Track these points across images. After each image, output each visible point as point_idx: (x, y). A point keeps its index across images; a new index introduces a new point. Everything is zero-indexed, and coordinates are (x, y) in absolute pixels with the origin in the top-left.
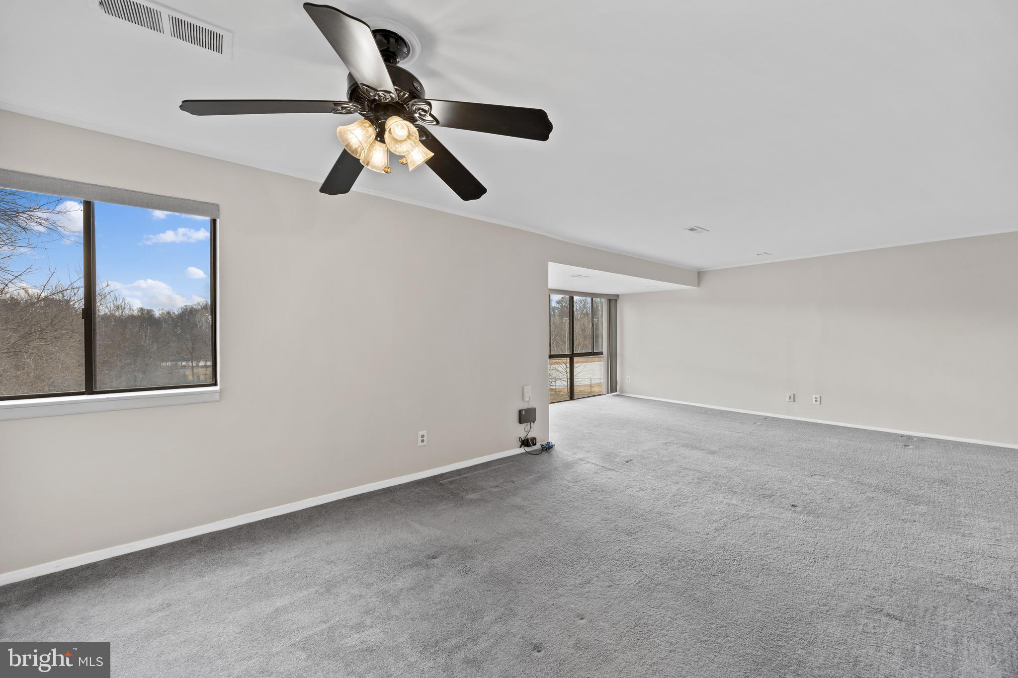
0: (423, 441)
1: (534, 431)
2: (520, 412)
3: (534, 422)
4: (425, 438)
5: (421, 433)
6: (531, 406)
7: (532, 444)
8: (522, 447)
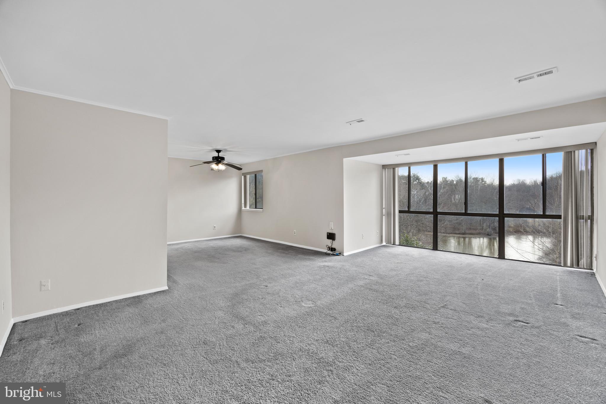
1: (335, 244)
2: (327, 233)
3: (334, 241)
4: (295, 233)
6: (333, 232)
7: (332, 251)
8: (329, 250)
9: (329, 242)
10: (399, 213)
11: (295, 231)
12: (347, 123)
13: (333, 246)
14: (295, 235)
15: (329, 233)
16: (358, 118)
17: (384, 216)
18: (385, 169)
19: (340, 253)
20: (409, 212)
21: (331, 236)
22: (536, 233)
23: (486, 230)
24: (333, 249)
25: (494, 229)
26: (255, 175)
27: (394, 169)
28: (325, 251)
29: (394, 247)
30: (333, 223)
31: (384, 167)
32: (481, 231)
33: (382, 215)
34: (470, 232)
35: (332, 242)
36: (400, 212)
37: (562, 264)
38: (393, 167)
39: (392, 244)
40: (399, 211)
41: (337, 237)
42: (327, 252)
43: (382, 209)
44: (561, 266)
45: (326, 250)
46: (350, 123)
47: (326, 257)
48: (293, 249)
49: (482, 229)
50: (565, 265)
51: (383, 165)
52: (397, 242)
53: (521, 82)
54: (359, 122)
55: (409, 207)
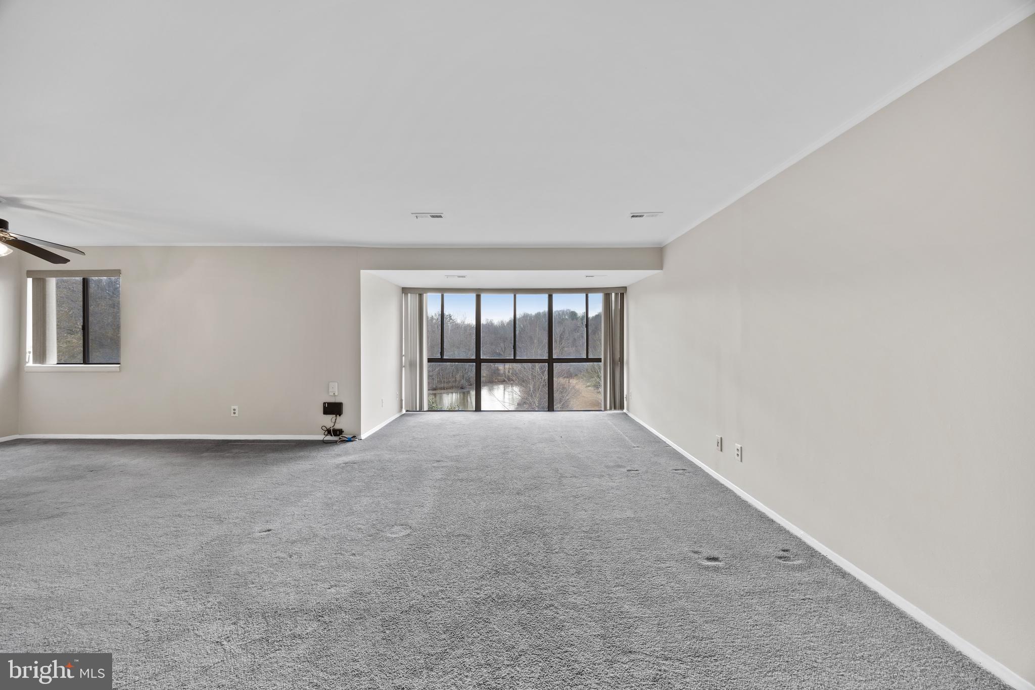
0: (234, 413)
1: (342, 423)
2: (325, 403)
3: (340, 416)
4: (236, 412)
5: (233, 407)
6: (338, 400)
7: (335, 435)
8: (327, 435)
9: (328, 421)
10: (428, 362)
11: (236, 407)
12: (412, 213)
13: (337, 427)
14: (237, 415)
15: (328, 403)
16: (436, 211)
17: (404, 368)
18: (406, 294)
19: (354, 437)
20: (442, 360)
21: (333, 409)
22: (506, 381)
23: (459, 382)
24: (338, 432)
25: (468, 380)
26: (84, 279)
27: (421, 296)
28: (320, 437)
29: (421, 414)
30: (337, 383)
31: (405, 291)
32: (454, 384)
33: (401, 367)
34: (442, 385)
35: (334, 418)
36: (430, 360)
37: (603, 409)
38: (420, 292)
39: (418, 410)
40: (428, 359)
41: (346, 409)
42: (326, 439)
43: (401, 356)
44: (601, 411)
45: (322, 435)
46: (417, 215)
47: (328, 448)
48: (238, 445)
49: (456, 381)
50: (605, 409)
51: (403, 288)
52: (426, 408)
53: (633, 218)
54: (433, 217)
55: (442, 353)
